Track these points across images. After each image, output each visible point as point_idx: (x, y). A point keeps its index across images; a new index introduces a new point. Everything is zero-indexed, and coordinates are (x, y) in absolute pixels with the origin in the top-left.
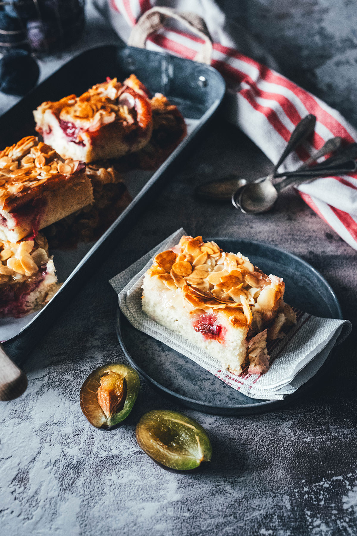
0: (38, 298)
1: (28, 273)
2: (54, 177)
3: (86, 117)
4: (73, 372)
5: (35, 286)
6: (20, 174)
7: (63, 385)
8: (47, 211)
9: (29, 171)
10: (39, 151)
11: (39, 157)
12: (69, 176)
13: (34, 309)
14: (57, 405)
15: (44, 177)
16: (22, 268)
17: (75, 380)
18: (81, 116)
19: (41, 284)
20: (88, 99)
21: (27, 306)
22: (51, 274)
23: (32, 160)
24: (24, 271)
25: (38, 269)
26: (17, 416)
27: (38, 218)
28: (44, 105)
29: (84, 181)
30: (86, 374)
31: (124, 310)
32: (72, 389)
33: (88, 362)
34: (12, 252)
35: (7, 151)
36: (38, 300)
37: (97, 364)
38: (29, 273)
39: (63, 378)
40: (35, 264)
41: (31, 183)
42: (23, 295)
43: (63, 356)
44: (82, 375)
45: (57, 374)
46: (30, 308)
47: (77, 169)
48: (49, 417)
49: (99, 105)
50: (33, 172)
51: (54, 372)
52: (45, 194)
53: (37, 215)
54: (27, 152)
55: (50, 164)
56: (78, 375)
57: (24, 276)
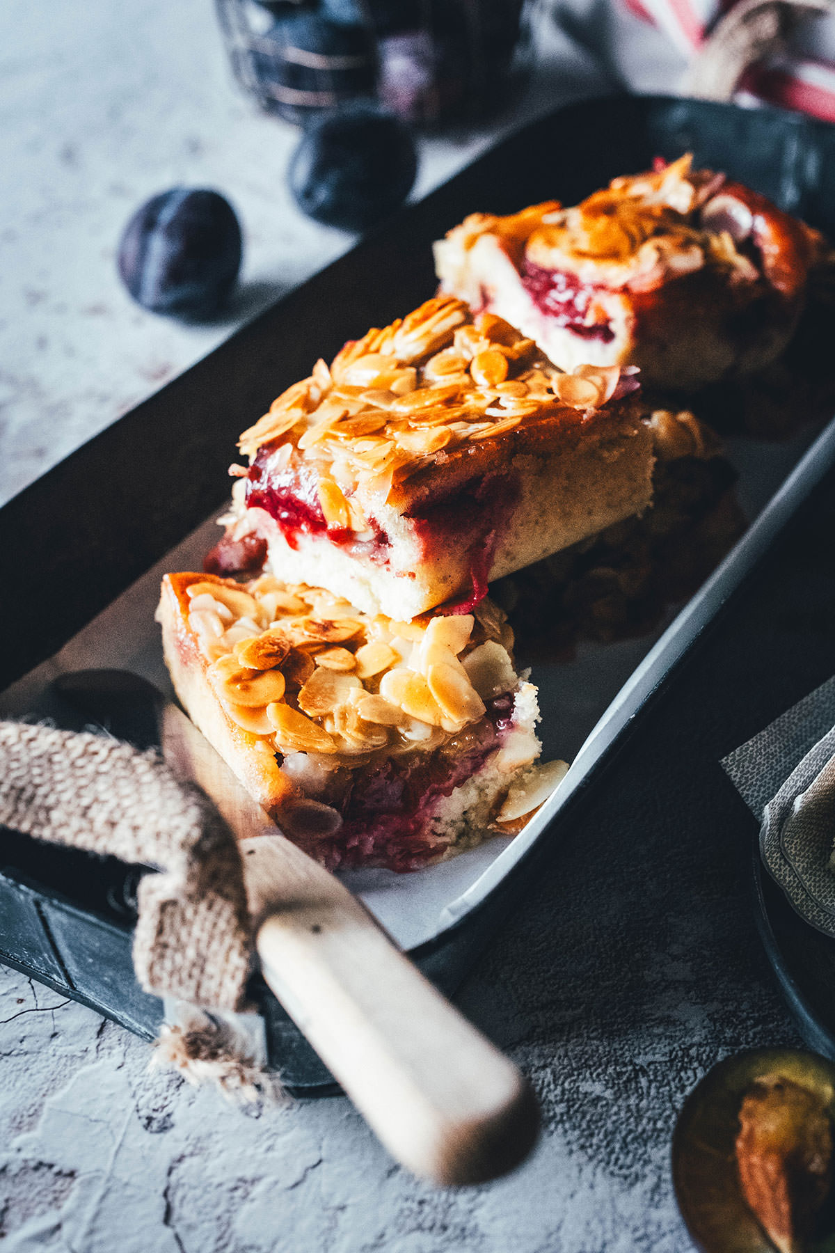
0: (474, 808)
1: (453, 722)
2: (543, 412)
3: (613, 255)
4: (610, 1070)
5: (469, 765)
6: (427, 403)
7: (579, 1116)
8: (517, 519)
9: (456, 395)
10: (482, 338)
11: (484, 356)
12: (590, 409)
13: (455, 844)
14: (566, 1191)
15: (512, 410)
16: (434, 704)
17: (620, 1102)
18: (596, 250)
19: (489, 762)
20: (609, 210)
21: (433, 833)
22: (524, 731)
23: (460, 366)
24: (438, 716)
25: (483, 709)
26: (427, 1224)
27: (489, 542)
28: (473, 224)
29: (636, 432)
30: (655, 1080)
31: (773, 862)
32: (613, 1133)
33: (659, 1036)
34: (395, 653)
35: (373, 340)
36: (473, 816)
37: (692, 1046)
38: (457, 721)
39: (578, 1092)
40: (475, 692)
41: (473, 428)
42: (432, 794)
43: (570, 1012)
44: (643, 1082)
45: (553, 1072)
46: (446, 839)
47: (616, 391)
48: (543, 1233)
49: (649, 226)
50: (467, 397)
51: (544, 1067)
52: (516, 463)
53: (489, 531)
54: (439, 345)
55: (521, 378)
56: (629, 1080)
57: (437, 730)
